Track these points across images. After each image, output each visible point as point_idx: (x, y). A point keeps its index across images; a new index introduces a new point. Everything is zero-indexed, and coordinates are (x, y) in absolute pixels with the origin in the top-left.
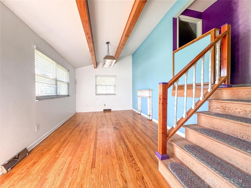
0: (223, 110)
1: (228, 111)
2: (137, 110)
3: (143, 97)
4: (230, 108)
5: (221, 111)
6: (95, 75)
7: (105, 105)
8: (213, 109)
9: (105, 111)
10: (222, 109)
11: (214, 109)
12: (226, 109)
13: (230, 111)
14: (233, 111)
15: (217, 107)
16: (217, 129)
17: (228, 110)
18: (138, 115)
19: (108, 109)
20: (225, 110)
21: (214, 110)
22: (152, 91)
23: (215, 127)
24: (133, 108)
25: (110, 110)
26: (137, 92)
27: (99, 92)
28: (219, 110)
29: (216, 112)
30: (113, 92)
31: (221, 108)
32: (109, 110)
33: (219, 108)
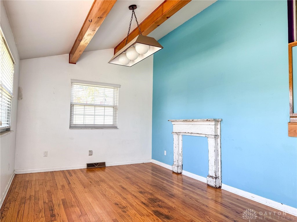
2: (172, 165)
3: (192, 135)
6: (71, 80)
7: (91, 153)
9: (91, 167)
18: (175, 175)
19: (98, 164)
22: (220, 124)
24: (152, 158)
25: (103, 164)
26: (173, 123)
27: (78, 120)
30: (109, 121)
32: (101, 166)
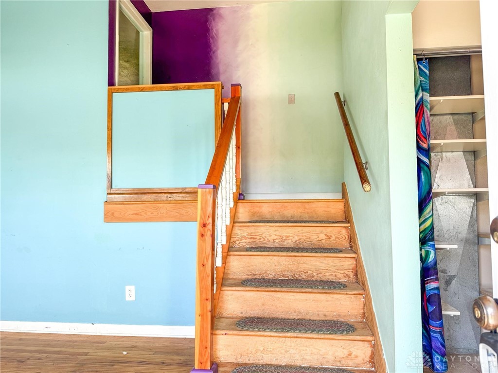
0: (252, 240)
1: (259, 241)
4: (262, 235)
5: (249, 242)
8: (235, 242)
10: (251, 238)
11: (238, 240)
12: (255, 238)
13: (262, 240)
14: (266, 239)
15: (242, 237)
16: (260, 274)
17: (260, 239)
20: (255, 240)
21: (237, 242)
23: (257, 273)
28: (246, 241)
29: (241, 245)
31: (249, 237)
33: (246, 238)
